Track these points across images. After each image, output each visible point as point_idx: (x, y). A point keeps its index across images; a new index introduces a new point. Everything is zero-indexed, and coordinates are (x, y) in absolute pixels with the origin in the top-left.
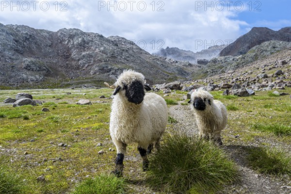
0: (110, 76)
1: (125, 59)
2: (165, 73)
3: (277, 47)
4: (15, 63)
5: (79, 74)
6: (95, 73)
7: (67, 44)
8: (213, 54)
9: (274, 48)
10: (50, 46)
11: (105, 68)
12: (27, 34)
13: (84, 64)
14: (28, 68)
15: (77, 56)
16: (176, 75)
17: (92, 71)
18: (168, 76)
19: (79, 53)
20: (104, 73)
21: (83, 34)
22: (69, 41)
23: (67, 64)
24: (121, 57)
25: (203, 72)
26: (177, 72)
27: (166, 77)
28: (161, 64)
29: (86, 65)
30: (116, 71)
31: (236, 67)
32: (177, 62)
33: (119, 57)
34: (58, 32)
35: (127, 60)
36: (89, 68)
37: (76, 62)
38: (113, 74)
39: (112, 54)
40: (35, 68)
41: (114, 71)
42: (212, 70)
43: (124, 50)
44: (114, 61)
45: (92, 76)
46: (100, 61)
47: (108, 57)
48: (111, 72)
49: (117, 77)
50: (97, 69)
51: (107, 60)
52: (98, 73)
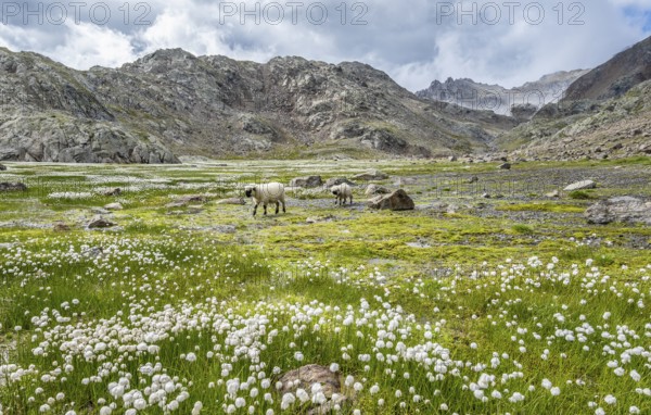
0: (363, 142)
1: (382, 111)
2: (449, 137)
4: (231, 121)
5: (312, 137)
6: (338, 137)
7: (287, 86)
8: (551, 91)
10: (261, 91)
11: (355, 129)
12: (229, 71)
13: (319, 121)
14: (248, 129)
15: (304, 106)
16: (469, 140)
17: (332, 133)
18: (454, 141)
19: (308, 102)
20: (352, 136)
21: (310, 65)
22: (289, 81)
23: (292, 122)
24: (376, 108)
25: (522, 134)
26: (470, 134)
27: (451, 144)
28: (441, 118)
29: (322, 124)
30: (372, 133)
32: (469, 112)
33: (372, 109)
34: (269, 63)
35: (386, 114)
36: (328, 127)
37: (304, 118)
38: (367, 138)
39: (362, 104)
40: (257, 128)
41: (368, 134)
42: (542, 131)
43: (377, 95)
44: (365, 116)
45: (333, 142)
46: (344, 115)
47: (356, 109)
48: (365, 135)
49: (373, 143)
50: (340, 129)
51: (355, 114)
52: (342, 137)
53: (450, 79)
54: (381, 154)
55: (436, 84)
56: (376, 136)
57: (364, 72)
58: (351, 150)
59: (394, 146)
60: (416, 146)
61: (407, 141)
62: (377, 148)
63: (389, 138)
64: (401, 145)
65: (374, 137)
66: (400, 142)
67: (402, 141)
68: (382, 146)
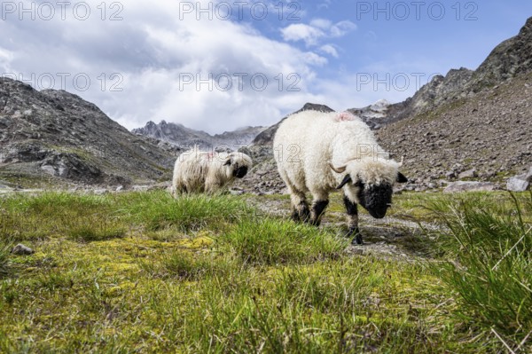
0: (43, 168)
2: (156, 169)
6: (9, 160)
11: (33, 152)
20: (31, 160)
24: (69, 132)
27: (157, 176)
28: (148, 150)
30: (56, 157)
33: (64, 132)
35: (82, 140)
38: (49, 163)
39: (51, 125)
41: (51, 158)
43: (74, 119)
44: (52, 139)
45: (2, 165)
46: (22, 134)
47: (40, 130)
48: (46, 160)
49: (57, 170)
50: (13, 151)
51: (39, 135)
52: (15, 160)
53: (163, 123)
54: (68, 182)
55: (150, 125)
56: (61, 163)
59: (85, 174)
60: (112, 175)
61: (102, 170)
62: (62, 176)
63: (79, 166)
64: (93, 174)
65: (59, 163)
66: (92, 170)
67: (96, 169)
68: (69, 173)
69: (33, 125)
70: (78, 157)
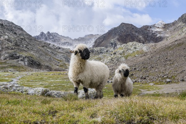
0: (20, 62)
1: (26, 47)
2: (56, 61)
3: (137, 48)
6: (5, 59)
9: (135, 48)
11: (15, 56)
16: (65, 62)
18: (59, 63)
20: (14, 59)
24: (23, 45)
26: (64, 59)
27: (58, 64)
30: (24, 58)
31: (111, 60)
32: (60, 48)
33: (21, 46)
35: (28, 49)
38: (21, 60)
39: (16, 43)
41: (22, 58)
43: (22, 39)
44: (19, 49)
45: (3, 61)
46: (7, 48)
47: (13, 46)
48: (20, 59)
49: (24, 63)
50: (6, 55)
51: (14, 48)
52: (8, 59)
53: (48, 33)
54: (30, 68)
55: (42, 34)
56: (26, 60)
57: (12, 26)
58: (15, 66)
59: (35, 65)
60: (45, 65)
61: (41, 63)
62: (27, 65)
63: (32, 61)
64: (38, 65)
65: (25, 60)
66: (37, 63)
67: (38, 62)
68: (29, 64)
69: (10, 43)
70: (32, 58)
